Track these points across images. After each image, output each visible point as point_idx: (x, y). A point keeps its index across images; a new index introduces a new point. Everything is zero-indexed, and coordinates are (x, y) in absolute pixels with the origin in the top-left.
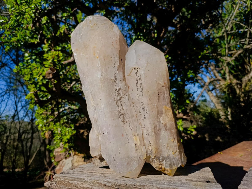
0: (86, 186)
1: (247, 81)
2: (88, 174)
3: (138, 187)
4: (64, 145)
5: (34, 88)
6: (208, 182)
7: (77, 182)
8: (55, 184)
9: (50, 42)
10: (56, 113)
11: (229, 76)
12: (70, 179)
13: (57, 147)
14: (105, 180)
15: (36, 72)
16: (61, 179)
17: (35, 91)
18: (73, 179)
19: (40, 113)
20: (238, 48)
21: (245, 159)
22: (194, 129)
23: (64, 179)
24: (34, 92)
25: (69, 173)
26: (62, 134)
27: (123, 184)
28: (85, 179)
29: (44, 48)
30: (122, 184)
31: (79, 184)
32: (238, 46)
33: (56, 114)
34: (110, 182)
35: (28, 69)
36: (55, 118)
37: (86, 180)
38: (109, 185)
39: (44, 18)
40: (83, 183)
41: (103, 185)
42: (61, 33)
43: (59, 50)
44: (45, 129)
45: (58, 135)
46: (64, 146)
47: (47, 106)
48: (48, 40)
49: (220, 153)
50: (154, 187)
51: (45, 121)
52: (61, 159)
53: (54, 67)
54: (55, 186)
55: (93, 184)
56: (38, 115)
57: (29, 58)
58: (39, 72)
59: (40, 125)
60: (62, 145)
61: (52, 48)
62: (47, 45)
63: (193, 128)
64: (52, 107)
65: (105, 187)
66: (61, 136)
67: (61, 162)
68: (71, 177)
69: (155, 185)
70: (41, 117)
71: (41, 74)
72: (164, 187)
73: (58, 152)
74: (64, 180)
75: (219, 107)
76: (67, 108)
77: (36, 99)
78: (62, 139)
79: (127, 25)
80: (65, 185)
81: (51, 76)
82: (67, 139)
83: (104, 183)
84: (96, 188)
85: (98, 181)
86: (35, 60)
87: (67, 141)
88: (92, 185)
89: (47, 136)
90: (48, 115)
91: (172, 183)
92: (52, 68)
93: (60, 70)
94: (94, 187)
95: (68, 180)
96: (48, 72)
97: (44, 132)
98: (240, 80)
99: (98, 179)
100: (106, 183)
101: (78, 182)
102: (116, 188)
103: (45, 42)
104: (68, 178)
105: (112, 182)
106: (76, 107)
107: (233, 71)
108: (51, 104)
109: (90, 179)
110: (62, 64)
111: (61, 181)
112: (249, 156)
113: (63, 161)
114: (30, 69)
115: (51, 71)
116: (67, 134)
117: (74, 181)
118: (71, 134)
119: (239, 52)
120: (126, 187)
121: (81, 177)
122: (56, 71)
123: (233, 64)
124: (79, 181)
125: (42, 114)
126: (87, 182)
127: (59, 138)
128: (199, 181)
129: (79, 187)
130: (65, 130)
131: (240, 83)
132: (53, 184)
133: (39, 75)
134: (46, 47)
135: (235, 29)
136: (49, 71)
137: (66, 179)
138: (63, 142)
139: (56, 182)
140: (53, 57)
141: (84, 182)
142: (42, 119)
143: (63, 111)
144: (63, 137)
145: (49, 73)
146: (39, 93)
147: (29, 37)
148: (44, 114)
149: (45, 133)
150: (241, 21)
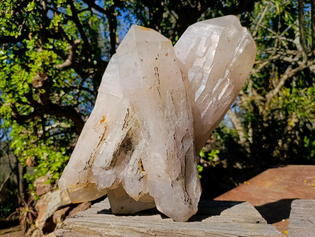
0: (113, 233)
1: (272, 97)
2: (110, 217)
3: (181, 233)
4: (54, 175)
5: (10, 98)
6: (258, 222)
7: (100, 229)
8: (70, 232)
9: (36, 38)
10: (41, 132)
11: (252, 91)
12: (89, 225)
13: (39, 177)
14: (137, 225)
15: (18, 78)
16: (77, 225)
17: (12, 102)
18: (94, 224)
19: (19, 132)
20: (262, 58)
21: (275, 190)
22: (217, 154)
23: (82, 225)
24: (11, 104)
25: (84, 216)
26: (50, 160)
27: (162, 229)
28: (110, 224)
29: (28, 44)
30: (159, 229)
31: (104, 232)
32: (263, 55)
33: (40, 134)
34: (144, 228)
35: (2, 72)
36: (39, 139)
37: (113, 226)
38: (144, 231)
39: (31, 4)
40: (109, 230)
41: (136, 231)
42: (55, 27)
43: (49, 50)
44: (27, 153)
45: (45, 162)
46: (52, 176)
47: (28, 124)
48: (34, 34)
49: (247, 184)
50: (201, 232)
51: (25, 143)
52: (44, 193)
53: (44, 73)
54: (70, 234)
55: (122, 231)
56: (15, 134)
57: (6, 57)
58: (23, 78)
59: (19, 149)
60: (51, 174)
61: (40, 46)
62: (32, 41)
63: (215, 153)
64: (35, 125)
65: (138, 234)
66: (48, 163)
67: (45, 196)
68: (90, 223)
69: (201, 229)
70: (20, 138)
71: (26, 81)
72: (213, 232)
73: (40, 183)
74: (82, 227)
75: (239, 127)
76: (54, 126)
77: (13, 114)
78: (51, 167)
79: (136, 20)
80: (84, 233)
81: (40, 85)
82: (58, 167)
83: (136, 229)
84: (127, 235)
85: (128, 227)
86: (13, 60)
87: (57, 170)
88: (121, 233)
89: (29, 163)
90: (29, 135)
91: (220, 226)
92: (42, 73)
93: (53, 77)
94: (125, 235)
95: (87, 227)
96: (37, 79)
97: (25, 158)
98: (264, 96)
99: (127, 223)
100: (140, 229)
101: (102, 229)
102: (153, 234)
103: (30, 37)
104: (86, 224)
105: (147, 227)
106: (67, 124)
107: (256, 86)
108: (34, 120)
109: (117, 225)
110: (56, 69)
111: (78, 228)
112: (279, 186)
113: (48, 195)
114: (4, 72)
115: (41, 78)
116: (57, 160)
117: (95, 227)
118: (62, 161)
119: (265, 63)
120: (166, 233)
121: (103, 221)
122: (46, 78)
123: (257, 76)
124: (102, 227)
125: (21, 133)
126: (114, 228)
127: (45, 166)
128: (248, 222)
129: (103, 235)
130: (54, 156)
131: (264, 100)
132: (67, 232)
133: (23, 82)
134: (31, 43)
135: (260, 35)
136: (38, 77)
137: (84, 225)
138: (51, 171)
139: (71, 229)
140: (43, 59)
141: (110, 228)
142: (21, 140)
143: (49, 129)
144: (52, 165)
145: (38, 81)
146: (17, 105)
147: (5, 27)
148: (23, 133)
149: (25, 160)
150: (268, 25)
